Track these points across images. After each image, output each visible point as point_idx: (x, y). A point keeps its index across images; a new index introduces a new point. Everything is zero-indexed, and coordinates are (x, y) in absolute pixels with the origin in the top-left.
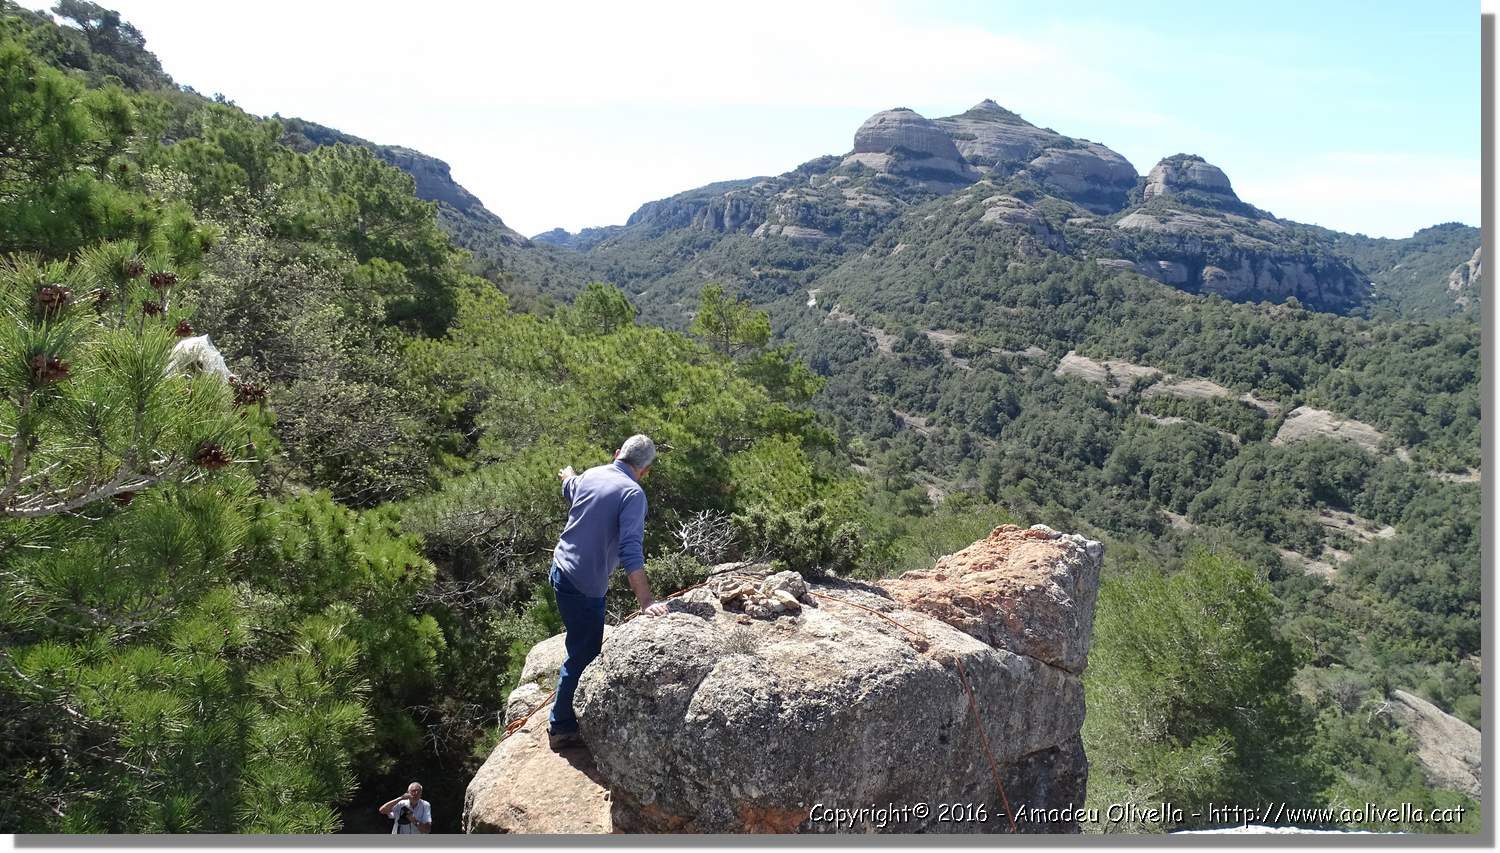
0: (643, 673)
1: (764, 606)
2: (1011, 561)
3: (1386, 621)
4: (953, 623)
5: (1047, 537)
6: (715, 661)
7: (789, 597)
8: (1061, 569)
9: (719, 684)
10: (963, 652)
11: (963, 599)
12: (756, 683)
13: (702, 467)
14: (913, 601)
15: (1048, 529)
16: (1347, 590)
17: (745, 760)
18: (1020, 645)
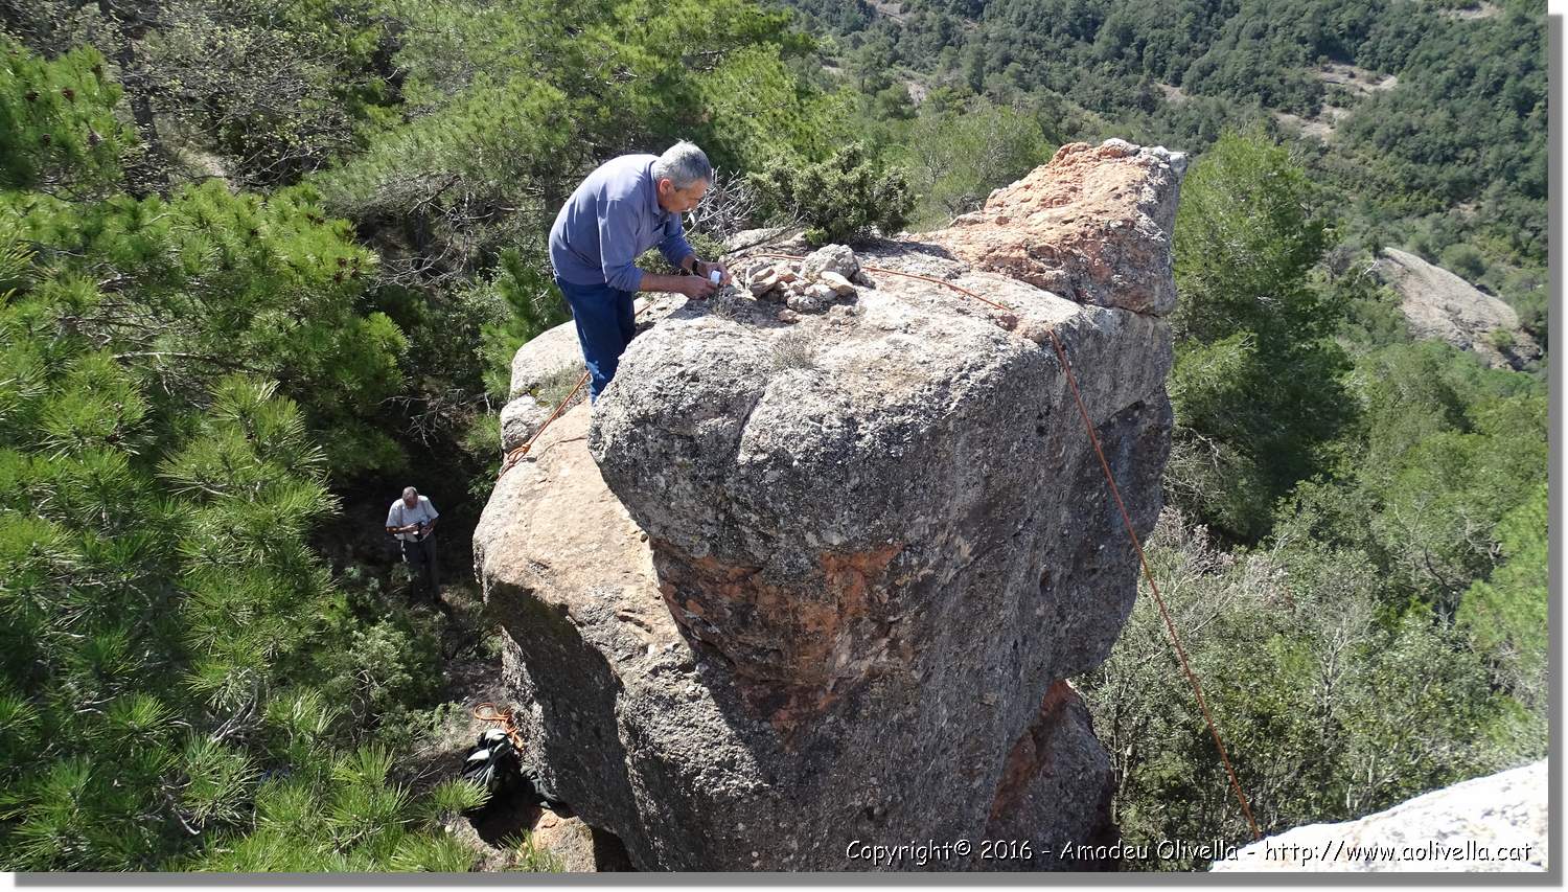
0: (675, 408)
1: (811, 296)
2: (1086, 191)
3: (1379, 177)
4: (1031, 281)
5: (1124, 154)
6: (765, 383)
7: (841, 281)
8: (1148, 195)
9: (776, 413)
10: (1056, 321)
11: (1040, 248)
12: (823, 407)
13: (673, 97)
14: (981, 259)
15: (1124, 143)
16: (1343, 150)
17: (822, 504)
18: (1109, 297)
